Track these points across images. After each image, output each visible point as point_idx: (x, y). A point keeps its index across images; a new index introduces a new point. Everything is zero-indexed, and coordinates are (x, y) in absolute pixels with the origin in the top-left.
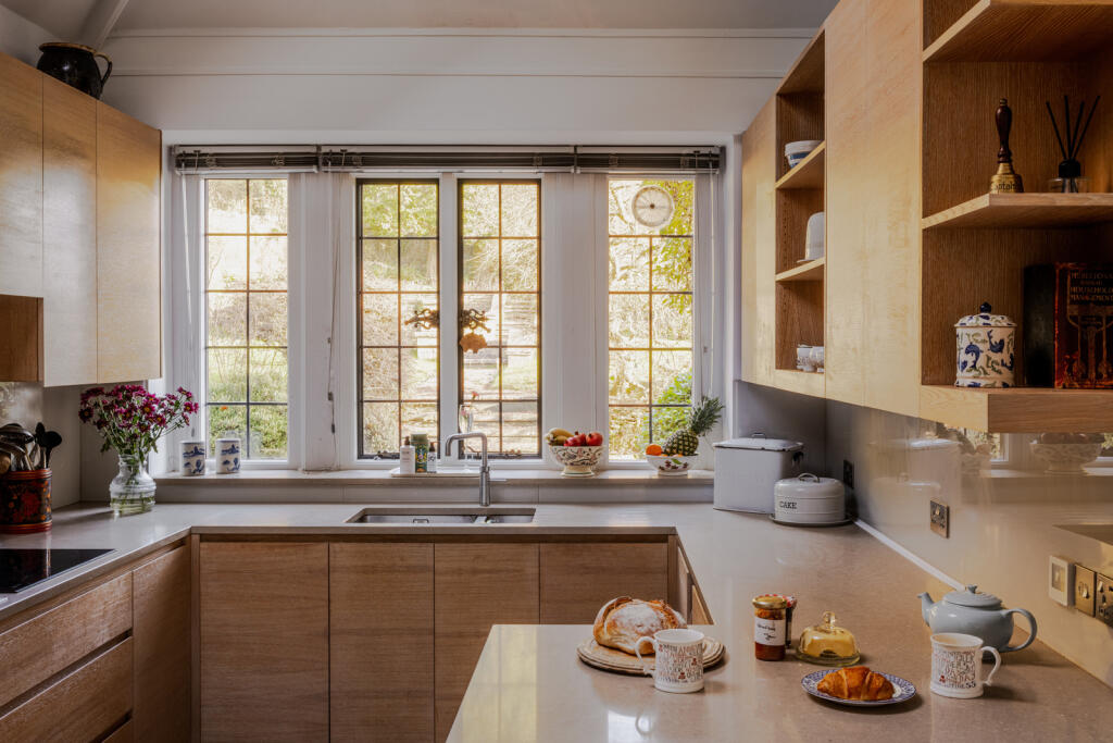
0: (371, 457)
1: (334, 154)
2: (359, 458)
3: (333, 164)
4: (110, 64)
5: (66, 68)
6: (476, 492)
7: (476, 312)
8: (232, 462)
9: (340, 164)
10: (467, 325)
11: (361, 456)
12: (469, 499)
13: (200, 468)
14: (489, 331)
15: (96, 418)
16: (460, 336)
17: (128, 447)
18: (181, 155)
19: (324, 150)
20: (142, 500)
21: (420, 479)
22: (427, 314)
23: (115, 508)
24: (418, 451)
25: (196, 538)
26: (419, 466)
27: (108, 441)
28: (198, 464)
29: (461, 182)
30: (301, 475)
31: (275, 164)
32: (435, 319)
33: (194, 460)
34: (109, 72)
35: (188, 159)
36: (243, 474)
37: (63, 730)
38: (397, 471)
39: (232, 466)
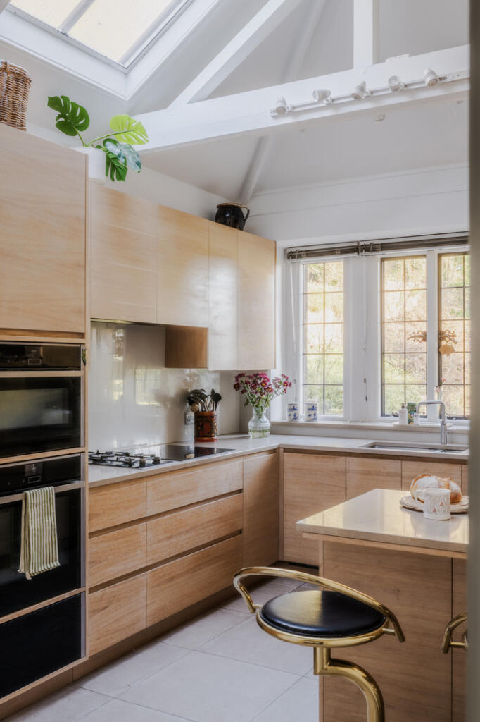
0: (388, 416)
1: (366, 245)
2: (382, 416)
3: (365, 251)
4: (248, 211)
5: (227, 215)
6: (439, 436)
7: (449, 332)
8: (313, 415)
9: (369, 251)
10: (444, 339)
11: (383, 414)
12: (435, 440)
13: (296, 417)
14: (456, 343)
15: (242, 389)
16: (439, 346)
17: (256, 403)
18: (290, 253)
19: (361, 244)
20: (263, 431)
21: (409, 428)
22: (420, 334)
23: (251, 434)
24: (410, 412)
25: (282, 450)
26: (410, 421)
27: (247, 400)
28: (295, 415)
29: (440, 255)
30: (348, 423)
31: (335, 254)
32: (424, 337)
33: (293, 413)
34: (248, 214)
35: (293, 255)
36: (319, 422)
37: (203, 528)
38: (398, 423)
39: (313, 417)
